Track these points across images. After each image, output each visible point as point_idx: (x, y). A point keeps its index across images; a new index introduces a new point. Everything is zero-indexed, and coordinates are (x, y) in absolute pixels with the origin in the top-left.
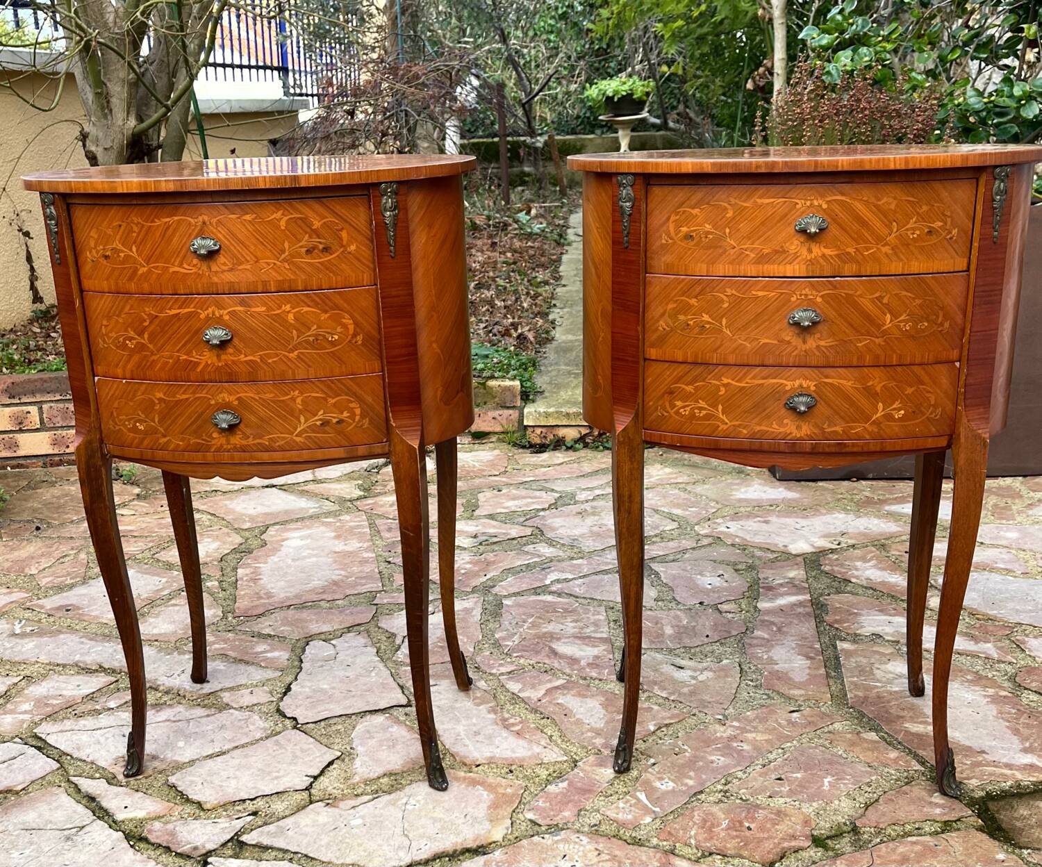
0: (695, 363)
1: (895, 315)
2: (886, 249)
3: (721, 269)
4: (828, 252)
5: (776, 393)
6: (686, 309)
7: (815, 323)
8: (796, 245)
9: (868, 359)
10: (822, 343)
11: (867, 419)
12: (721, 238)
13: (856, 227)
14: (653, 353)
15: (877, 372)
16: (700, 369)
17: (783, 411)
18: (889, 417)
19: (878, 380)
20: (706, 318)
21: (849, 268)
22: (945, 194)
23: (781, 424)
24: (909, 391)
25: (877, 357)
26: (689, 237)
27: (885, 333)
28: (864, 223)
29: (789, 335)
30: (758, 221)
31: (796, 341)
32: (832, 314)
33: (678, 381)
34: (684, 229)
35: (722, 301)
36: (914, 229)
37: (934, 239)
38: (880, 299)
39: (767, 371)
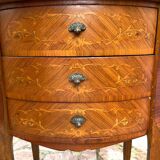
0: (26, 101)
1: (122, 76)
2: (117, 42)
3: (34, 53)
4: (87, 43)
5: (66, 116)
6: (19, 74)
7: (82, 81)
8: (70, 39)
9: (110, 98)
10: (87, 91)
11: (111, 126)
12: (32, 36)
13: (101, 30)
14: (9, 95)
15: (114, 104)
16: (28, 104)
17: (70, 124)
18: (121, 125)
19: (115, 108)
20: (29, 78)
21: (98, 52)
22: (144, 14)
23: (69, 131)
24: (130, 112)
25: (114, 97)
26: (17, 36)
27: (118, 85)
28: (104, 28)
29: (70, 87)
30: (49, 26)
31: (74, 90)
32: (90, 76)
33: (20, 108)
34: (15, 33)
35: (35, 70)
36: (130, 31)
37: (139, 38)
38: (114, 68)
39: (61, 105)
